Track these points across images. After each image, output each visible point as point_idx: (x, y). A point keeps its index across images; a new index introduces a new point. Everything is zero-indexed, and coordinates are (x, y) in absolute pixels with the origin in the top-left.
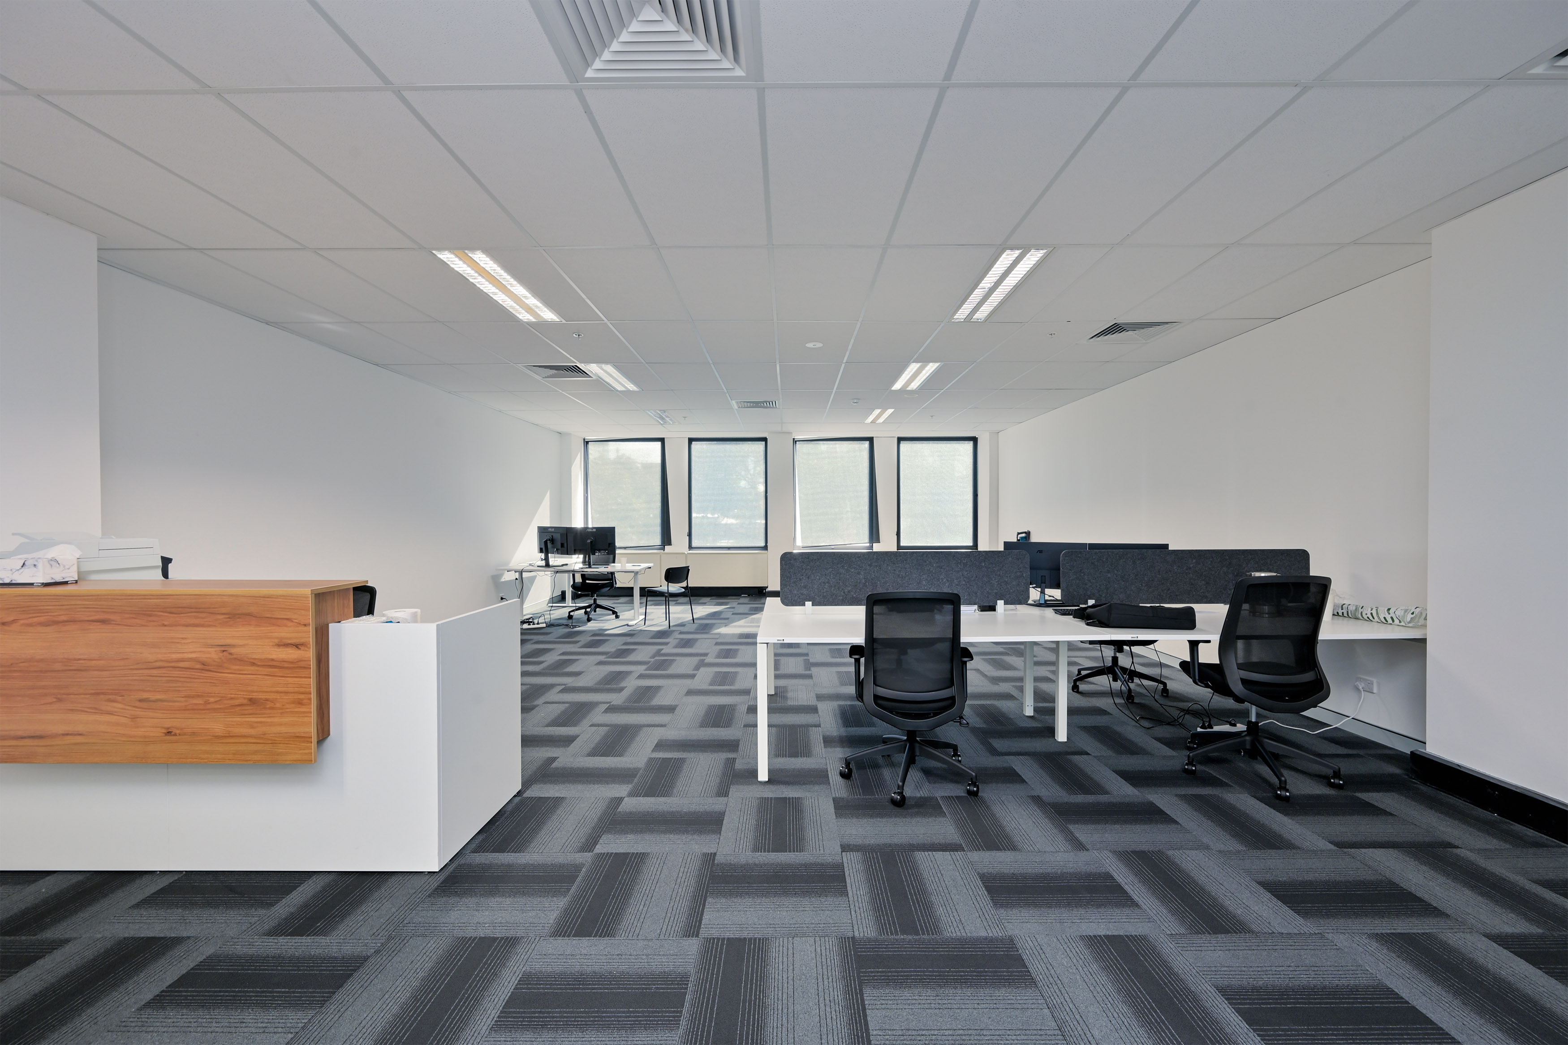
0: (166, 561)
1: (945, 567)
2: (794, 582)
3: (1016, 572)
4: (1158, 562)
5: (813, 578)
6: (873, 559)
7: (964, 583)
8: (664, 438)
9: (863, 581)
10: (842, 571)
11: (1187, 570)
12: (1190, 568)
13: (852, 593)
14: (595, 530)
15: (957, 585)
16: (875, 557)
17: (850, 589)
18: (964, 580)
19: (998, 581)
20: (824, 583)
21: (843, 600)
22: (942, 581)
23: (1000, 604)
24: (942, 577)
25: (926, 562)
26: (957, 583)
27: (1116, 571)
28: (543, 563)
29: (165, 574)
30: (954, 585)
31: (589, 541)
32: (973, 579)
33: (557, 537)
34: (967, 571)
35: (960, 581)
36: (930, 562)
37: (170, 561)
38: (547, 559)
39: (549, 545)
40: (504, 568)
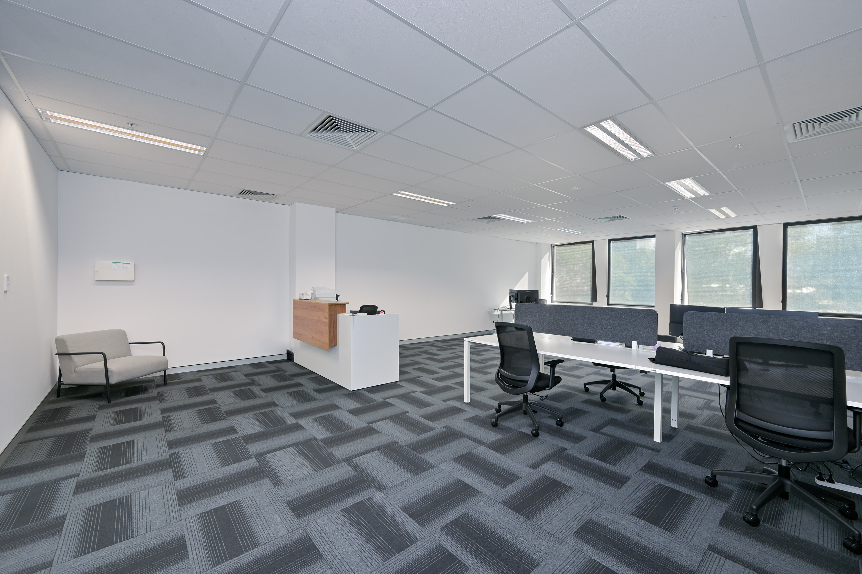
0: (337, 296)
1: (598, 317)
2: (520, 318)
3: (647, 324)
4: (782, 326)
5: (529, 317)
6: (558, 309)
7: (610, 327)
8: (594, 241)
9: (553, 321)
10: (542, 315)
11: (819, 335)
12: (823, 335)
13: (547, 327)
14: (529, 292)
15: (605, 328)
16: (559, 308)
17: (546, 324)
18: (610, 326)
19: (633, 329)
20: (534, 320)
21: (542, 330)
22: (596, 325)
23: (634, 343)
24: (596, 322)
25: (587, 313)
26: (606, 327)
27: (735, 330)
28: (509, 307)
29: (337, 299)
30: (603, 328)
31: (525, 297)
32: (616, 325)
33: (514, 294)
34: (612, 320)
35: (607, 326)
36: (589, 313)
37: (339, 296)
38: (510, 305)
39: (512, 299)
40: (495, 308)
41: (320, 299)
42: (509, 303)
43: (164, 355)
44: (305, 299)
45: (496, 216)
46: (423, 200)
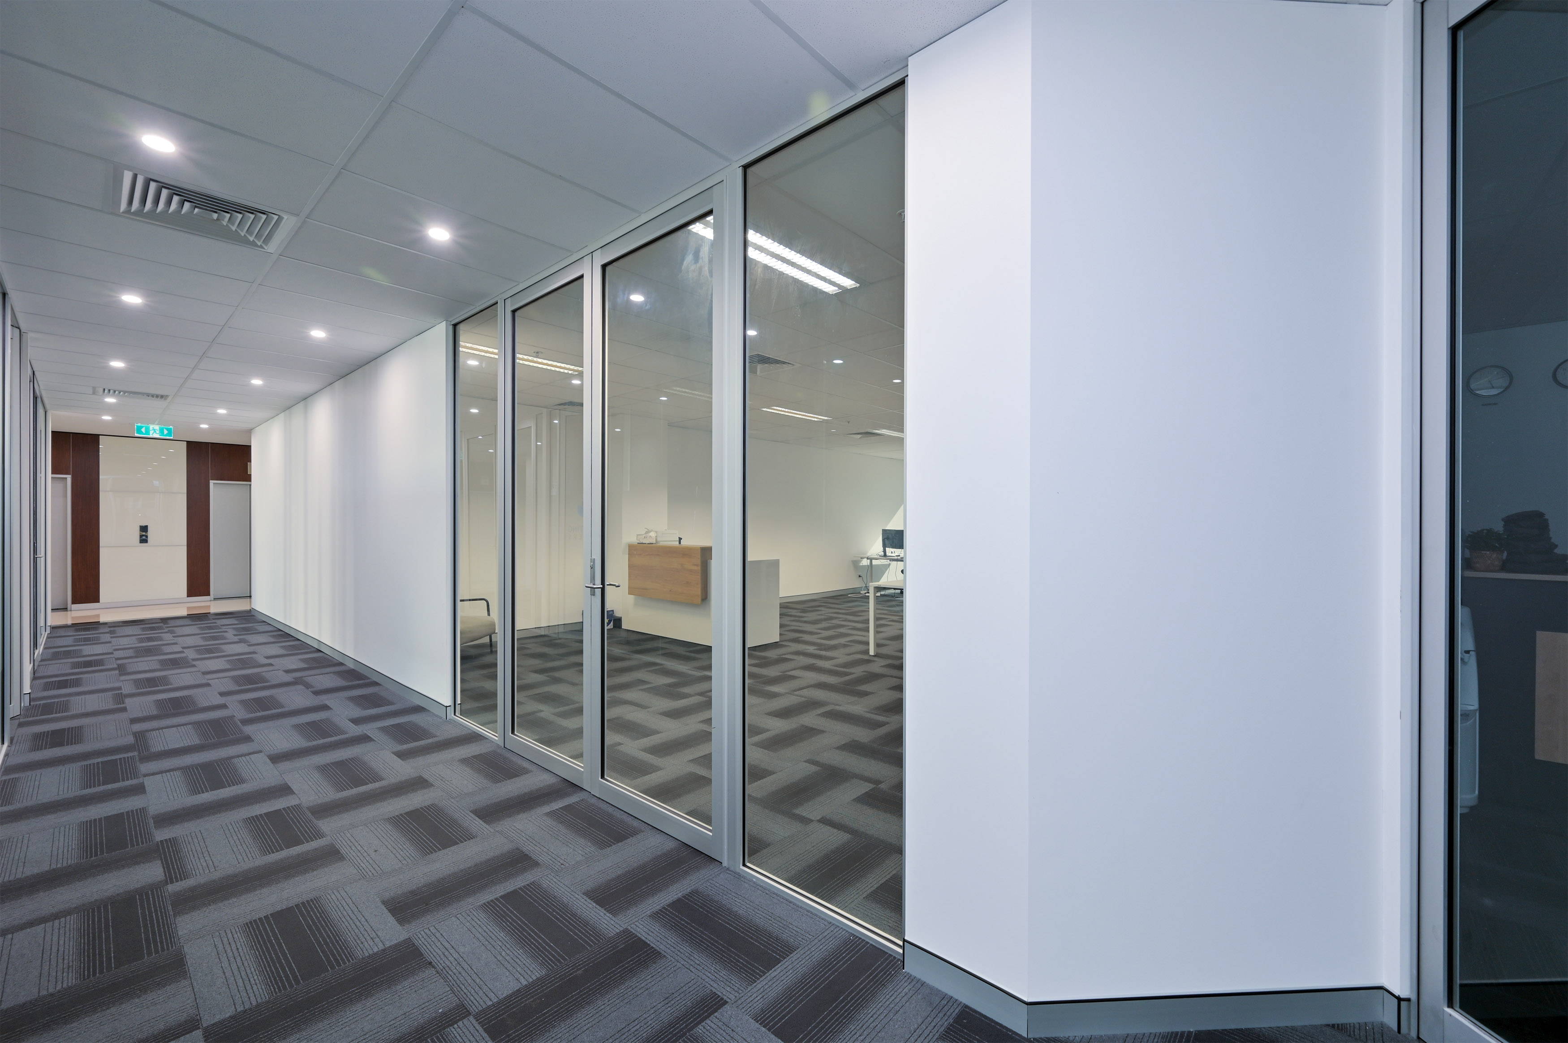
0: (680, 539)
28: (883, 554)
29: (680, 543)
33: (890, 536)
37: (682, 539)
38: (885, 551)
39: (887, 542)
40: (863, 556)
41: (661, 543)
42: (882, 549)
43: (489, 614)
44: (648, 544)
45: (874, 431)
46: (793, 415)
